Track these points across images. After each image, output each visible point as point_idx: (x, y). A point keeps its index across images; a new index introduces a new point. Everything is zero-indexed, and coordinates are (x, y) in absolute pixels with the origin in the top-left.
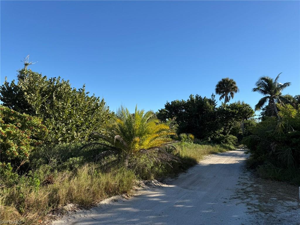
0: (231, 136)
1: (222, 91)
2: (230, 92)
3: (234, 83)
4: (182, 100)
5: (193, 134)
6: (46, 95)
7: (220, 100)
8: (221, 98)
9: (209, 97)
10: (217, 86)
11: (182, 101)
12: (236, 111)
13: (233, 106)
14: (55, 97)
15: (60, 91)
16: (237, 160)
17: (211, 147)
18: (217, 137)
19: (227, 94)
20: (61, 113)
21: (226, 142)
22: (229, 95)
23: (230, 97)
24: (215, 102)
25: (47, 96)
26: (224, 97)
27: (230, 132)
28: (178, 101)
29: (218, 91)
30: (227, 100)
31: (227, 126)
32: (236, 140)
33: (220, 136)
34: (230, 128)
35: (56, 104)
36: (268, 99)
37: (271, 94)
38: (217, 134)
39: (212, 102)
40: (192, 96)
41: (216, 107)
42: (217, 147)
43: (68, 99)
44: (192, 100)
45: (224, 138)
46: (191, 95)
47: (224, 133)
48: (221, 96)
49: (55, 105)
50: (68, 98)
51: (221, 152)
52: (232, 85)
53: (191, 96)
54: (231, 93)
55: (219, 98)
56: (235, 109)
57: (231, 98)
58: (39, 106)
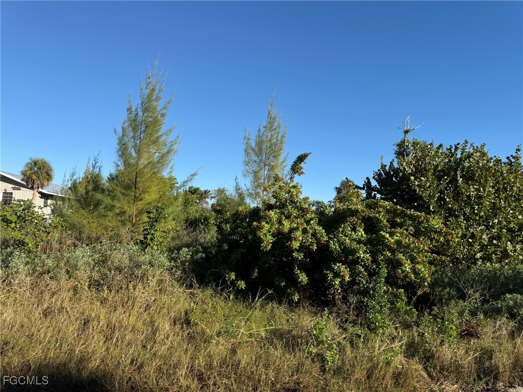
14: (461, 179)
15: (469, 167)
20: (476, 207)
25: (446, 179)
43: (486, 180)
50: (486, 177)
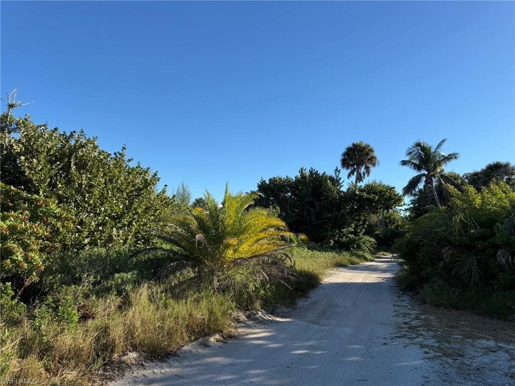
0: (367, 238)
1: (351, 163)
2: (364, 166)
3: (372, 151)
4: (287, 176)
5: (307, 234)
6: (58, 163)
7: (348, 178)
8: (349, 176)
9: (331, 173)
10: (344, 154)
11: (286, 178)
12: (374, 198)
13: (370, 189)
14: (75, 167)
15: (82, 156)
16: (380, 278)
17: (337, 255)
18: (344, 239)
19: (359, 168)
20: (87, 195)
21: (359, 247)
22: (363, 170)
23: (364, 173)
24: (341, 182)
25: (59, 165)
26: (355, 173)
27: (364, 230)
28: (280, 179)
29: (345, 163)
30: (359, 178)
31: (359, 220)
32: (375, 244)
33: (349, 238)
34: (363, 224)
35: (76, 178)
36: (424, 179)
37: (428, 171)
38: (344, 235)
39: (336, 182)
40: (304, 171)
41: (342, 189)
42: (345, 256)
44: (303, 177)
45: (355, 240)
46: (301, 169)
47: (355, 233)
48: (349, 171)
49: (74, 181)
50: (98, 167)
51: (353, 264)
52: (367, 154)
53: (301, 171)
54: (365, 168)
55: (347, 176)
56: (374, 193)
57: (366, 175)
58: (46, 181)
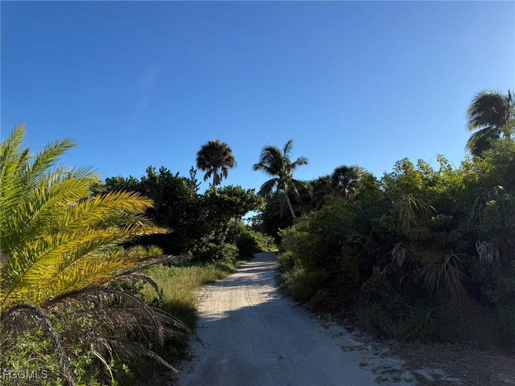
0: (228, 245)
1: (207, 163)
3: (229, 150)
5: (160, 246)
8: (205, 178)
10: (200, 153)
11: (129, 179)
12: (236, 200)
13: (230, 191)
17: (201, 269)
18: (204, 249)
19: (215, 170)
21: (221, 257)
23: (221, 175)
24: (197, 184)
26: (212, 175)
27: (224, 237)
29: (201, 163)
30: (217, 180)
31: (219, 227)
32: (237, 252)
33: (210, 247)
34: (224, 231)
36: (277, 183)
37: (280, 175)
38: (204, 244)
39: (192, 183)
40: (152, 170)
41: (198, 192)
44: (152, 178)
45: (217, 250)
46: (149, 168)
47: (216, 241)
48: (205, 172)
52: (225, 154)
53: (149, 170)
54: (222, 170)
57: (224, 177)
